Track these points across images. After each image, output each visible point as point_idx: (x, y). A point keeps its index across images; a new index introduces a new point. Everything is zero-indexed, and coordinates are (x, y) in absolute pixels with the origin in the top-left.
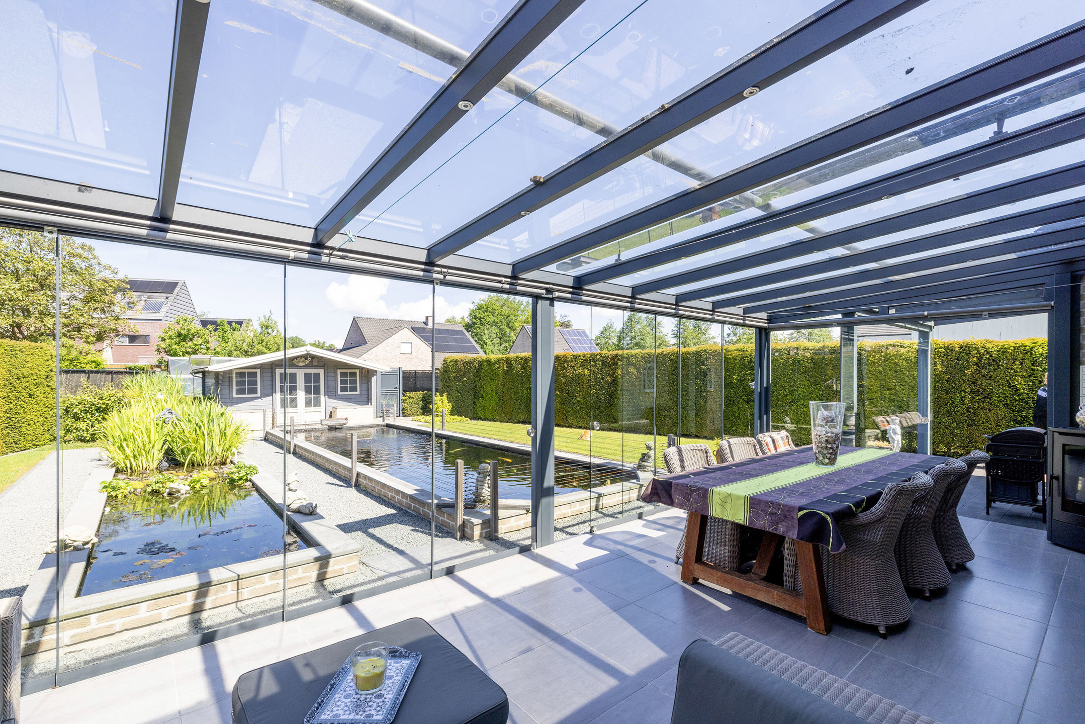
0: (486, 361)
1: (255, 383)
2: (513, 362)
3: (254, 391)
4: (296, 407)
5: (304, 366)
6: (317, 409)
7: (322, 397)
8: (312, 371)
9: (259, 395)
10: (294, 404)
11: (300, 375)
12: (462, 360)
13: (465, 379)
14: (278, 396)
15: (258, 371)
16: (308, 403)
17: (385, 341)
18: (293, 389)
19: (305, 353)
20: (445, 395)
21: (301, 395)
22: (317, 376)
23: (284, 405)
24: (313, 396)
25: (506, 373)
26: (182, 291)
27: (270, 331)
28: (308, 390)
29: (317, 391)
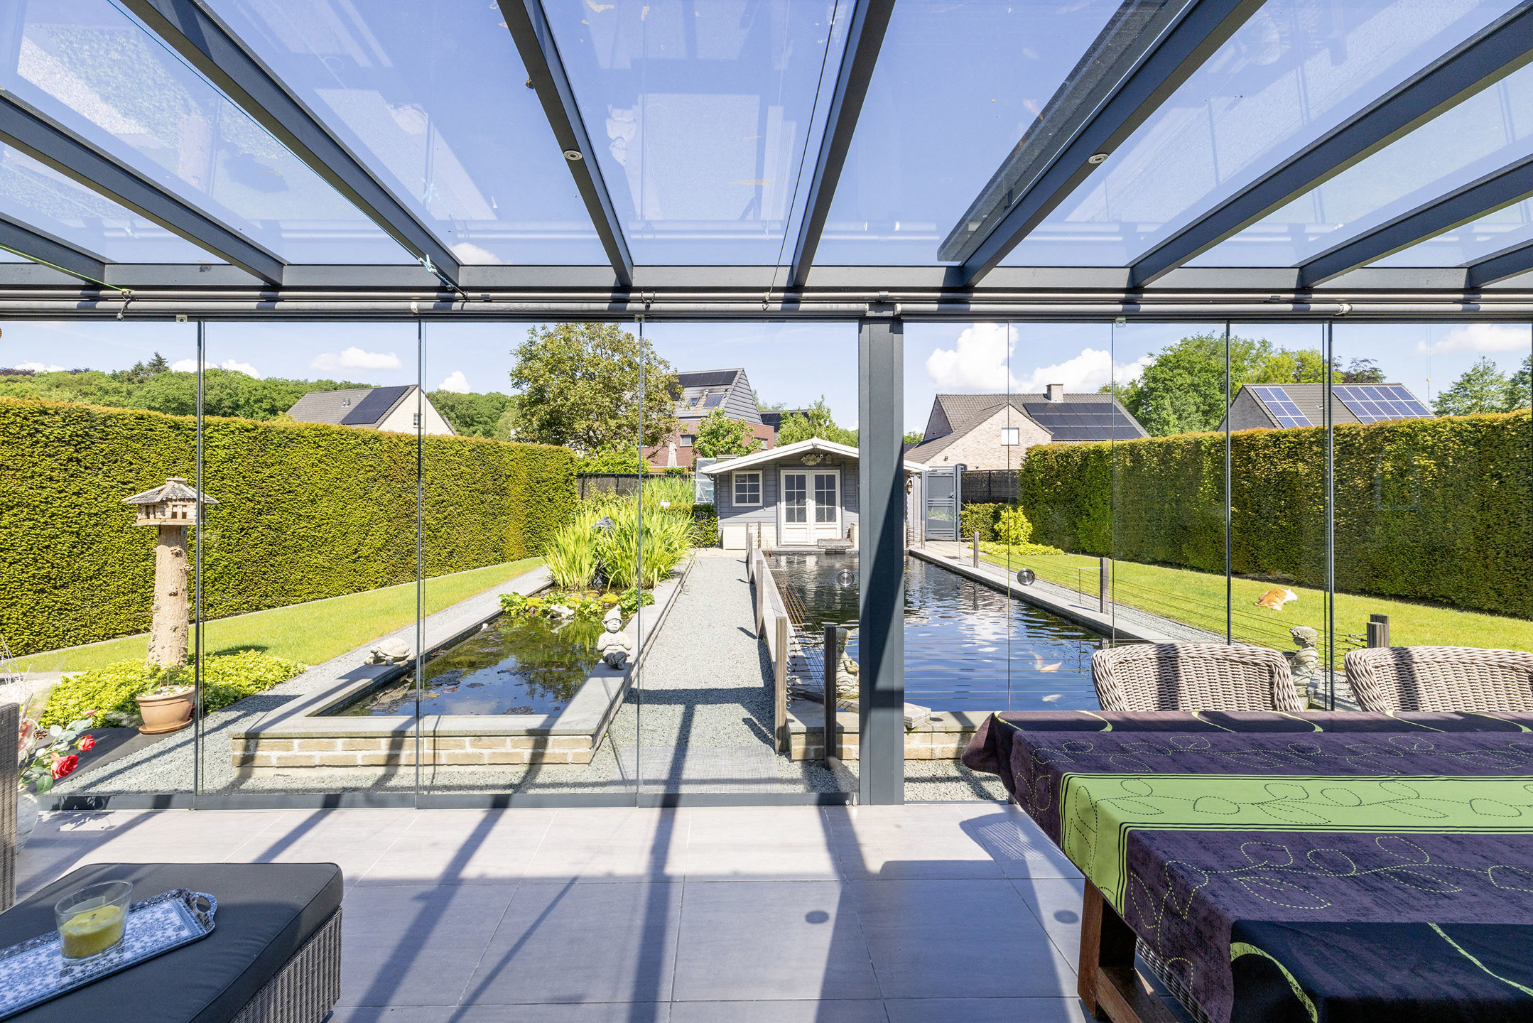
0: (1094, 452)
1: (756, 488)
2: (1143, 451)
3: (756, 499)
4: (805, 521)
5: (815, 466)
6: (831, 524)
7: (838, 509)
8: (824, 472)
9: (761, 504)
10: (802, 516)
11: (810, 477)
12: (1054, 452)
13: (1059, 483)
14: (783, 506)
15: (760, 473)
16: (820, 517)
17: (977, 428)
18: (802, 497)
19: (812, 447)
20: (1020, 508)
21: (811, 505)
22: (831, 479)
23: (790, 518)
24: (826, 506)
25: (1129, 472)
26: (741, 381)
27: (822, 422)
28: (819, 499)
29: (832, 501)
